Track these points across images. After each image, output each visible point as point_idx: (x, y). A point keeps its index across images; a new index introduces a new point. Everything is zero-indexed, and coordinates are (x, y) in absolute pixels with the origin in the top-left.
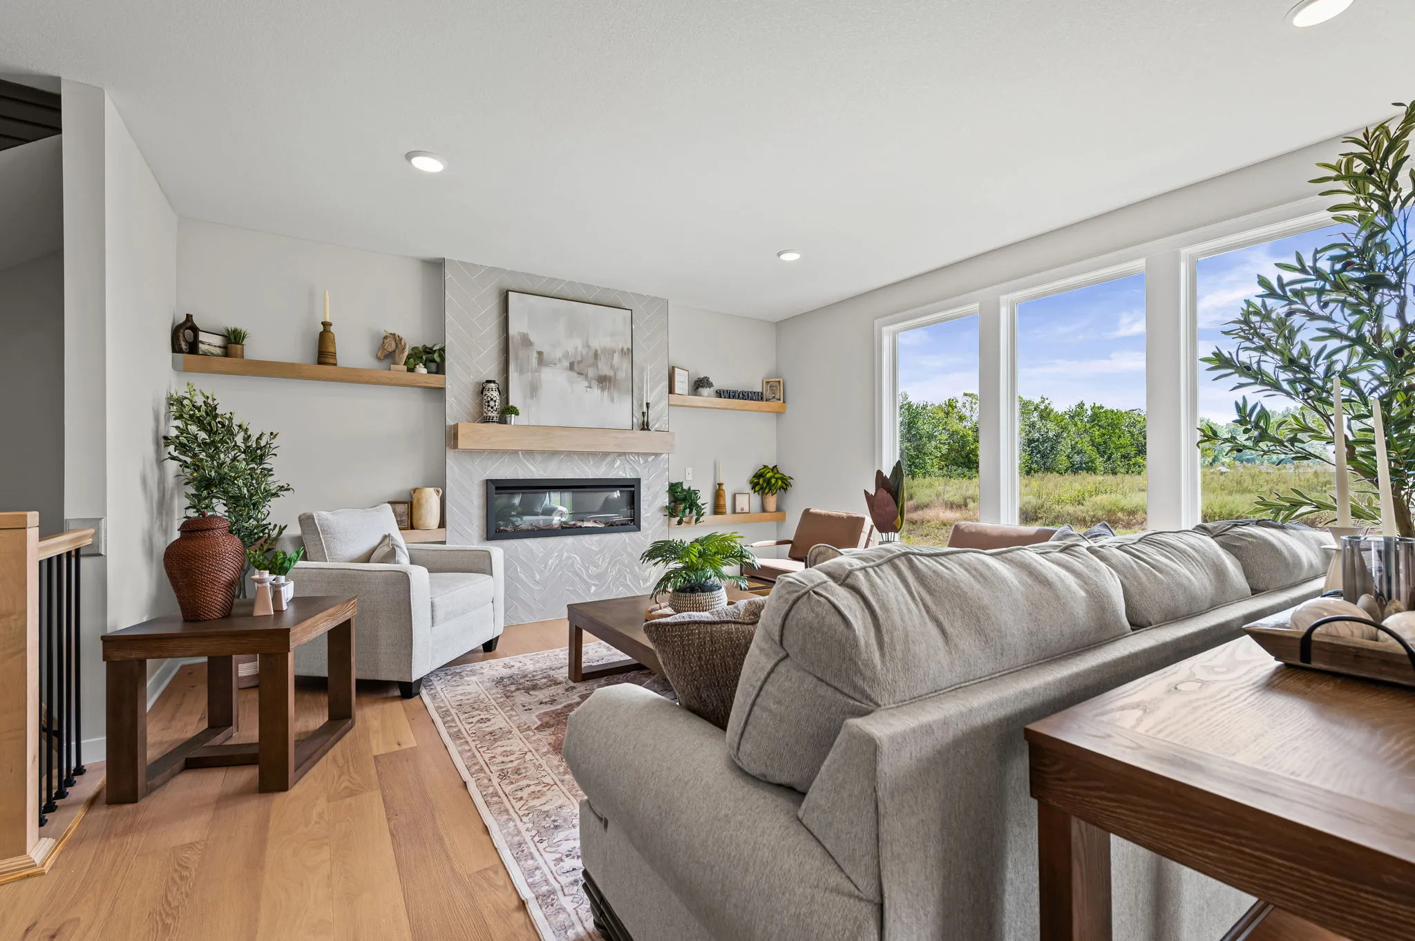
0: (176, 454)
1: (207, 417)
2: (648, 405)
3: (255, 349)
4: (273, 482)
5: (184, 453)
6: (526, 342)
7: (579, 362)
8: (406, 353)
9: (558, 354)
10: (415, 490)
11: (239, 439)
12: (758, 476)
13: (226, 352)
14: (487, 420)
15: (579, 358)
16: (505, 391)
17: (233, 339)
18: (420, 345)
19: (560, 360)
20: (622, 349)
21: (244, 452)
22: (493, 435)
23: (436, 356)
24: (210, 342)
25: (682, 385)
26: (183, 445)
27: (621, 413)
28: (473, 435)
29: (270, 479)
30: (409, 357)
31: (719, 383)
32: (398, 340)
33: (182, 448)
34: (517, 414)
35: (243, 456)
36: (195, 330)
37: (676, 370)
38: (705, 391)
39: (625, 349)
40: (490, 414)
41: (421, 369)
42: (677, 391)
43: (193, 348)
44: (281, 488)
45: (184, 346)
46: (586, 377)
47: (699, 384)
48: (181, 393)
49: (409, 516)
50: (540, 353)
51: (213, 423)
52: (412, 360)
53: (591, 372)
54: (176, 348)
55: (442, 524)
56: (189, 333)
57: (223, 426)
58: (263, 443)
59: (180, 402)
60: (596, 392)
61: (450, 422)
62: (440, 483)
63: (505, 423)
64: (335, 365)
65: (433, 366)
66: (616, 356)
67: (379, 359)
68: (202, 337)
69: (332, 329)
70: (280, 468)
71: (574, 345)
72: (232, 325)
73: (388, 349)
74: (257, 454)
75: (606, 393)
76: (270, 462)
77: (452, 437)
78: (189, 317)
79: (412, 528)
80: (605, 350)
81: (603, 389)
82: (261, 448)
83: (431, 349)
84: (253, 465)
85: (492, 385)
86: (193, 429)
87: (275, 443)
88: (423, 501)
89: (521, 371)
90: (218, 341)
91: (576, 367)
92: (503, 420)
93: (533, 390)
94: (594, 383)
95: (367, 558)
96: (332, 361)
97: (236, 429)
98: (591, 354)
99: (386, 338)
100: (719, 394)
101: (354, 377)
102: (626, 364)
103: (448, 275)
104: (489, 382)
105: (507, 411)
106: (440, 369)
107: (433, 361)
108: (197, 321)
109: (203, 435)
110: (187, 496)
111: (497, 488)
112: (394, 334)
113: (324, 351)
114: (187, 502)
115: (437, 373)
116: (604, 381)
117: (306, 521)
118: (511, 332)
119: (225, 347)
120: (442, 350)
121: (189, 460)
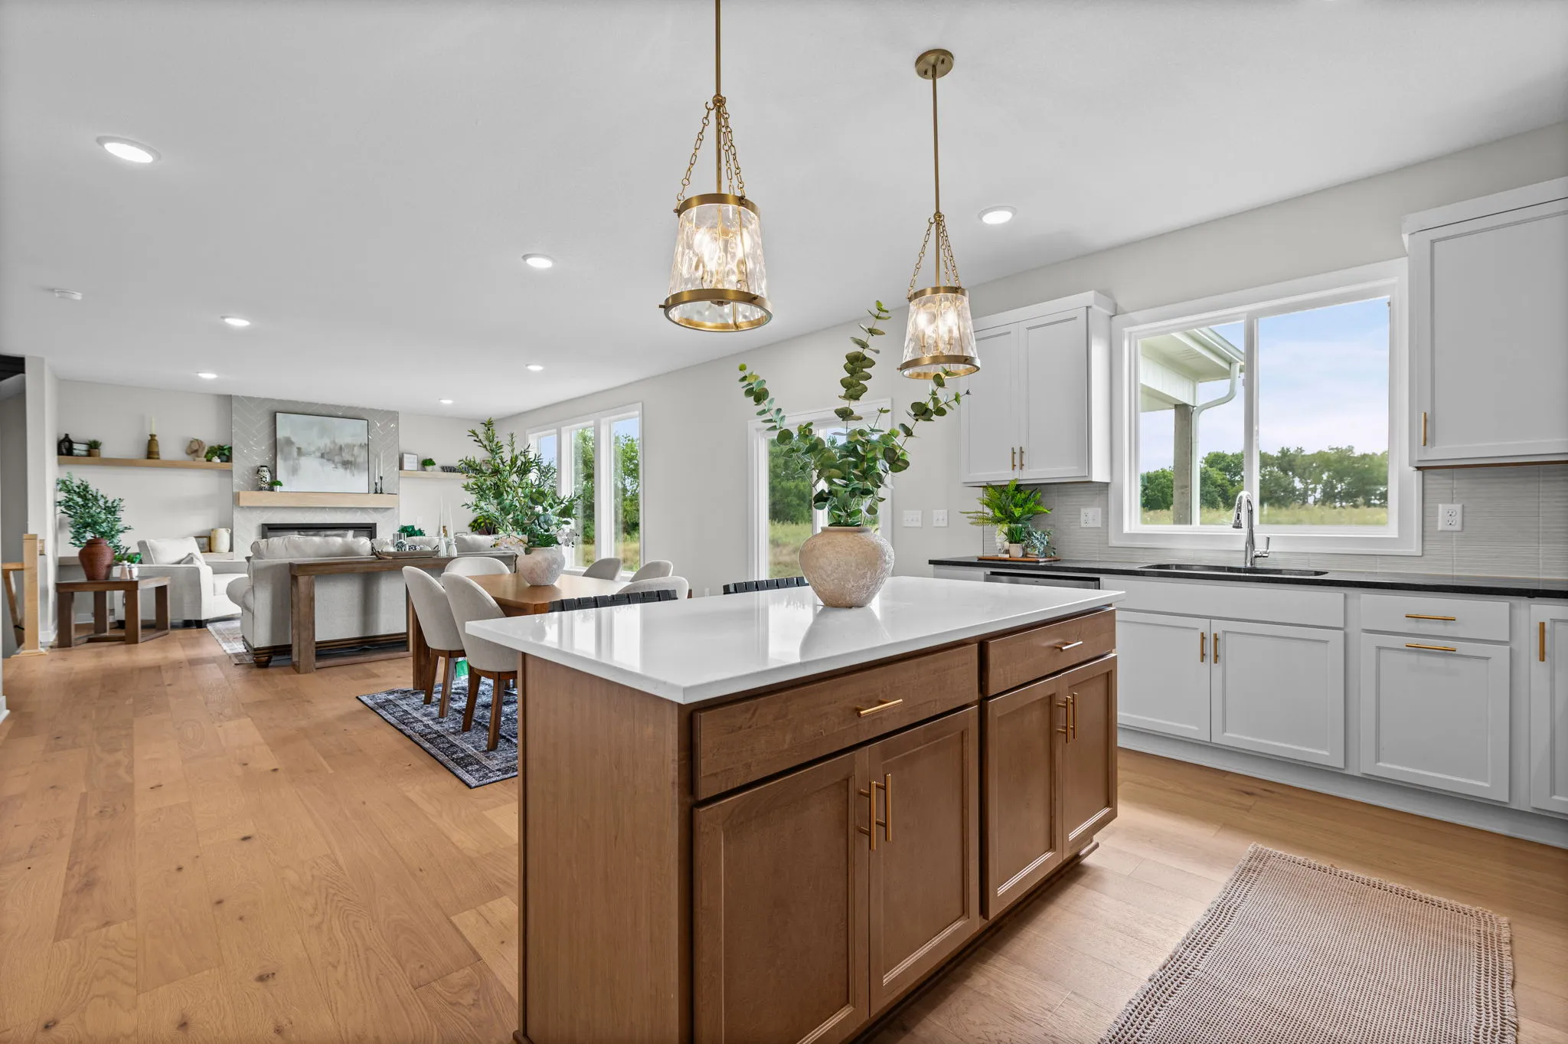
0: (65, 511)
1: (84, 491)
2: (381, 478)
3: (106, 451)
4: (119, 526)
5: (70, 510)
6: (289, 442)
7: (328, 453)
8: (206, 450)
9: (313, 449)
10: (212, 530)
11: (101, 502)
12: (475, 521)
13: (89, 454)
14: (261, 489)
15: (328, 450)
16: (273, 472)
17: (93, 447)
18: (215, 444)
19: (314, 452)
20: (361, 445)
21: (105, 509)
22: (265, 498)
23: (226, 452)
24: (80, 449)
25: (410, 463)
26: (70, 506)
27: (358, 483)
28: (250, 498)
29: (119, 523)
30: (208, 453)
31: (440, 461)
32: (200, 443)
33: (68, 507)
34: (281, 485)
35: (104, 511)
36: (71, 443)
37: (405, 455)
38: (429, 468)
39: (363, 444)
40: (262, 485)
41: (216, 460)
42: (405, 468)
43: (70, 452)
44: (126, 528)
45: (64, 451)
46: (333, 462)
47: (427, 463)
48: (65, 479)
49: (207, 543)
50: (299, 449)
51: (87, 495)
52: (210, 454)
53: (337, 459)
54: (60, 453)
55: (231, 550)
56: (67, 444)
57: (93, 496)
58: (115, 504)
59: (64, 482)
60: (341, 471)
61: (235, 490)
62: (229, 526)
63: (273, 490)
64: (158, 458)
65: (224, 458)
66: (356, 449)
67: (187, 453)
68: (75, 446)
69: (156, 438)
70: (125, 518)
71: (325, 443)
72: (92, 438)
73: (194, 449)
74: (111, 510)
75: (348, 471)
76: (119, 514)
77: (236, 498)
78: (67, 435)
79: (210, 551)
80: (348, 446)
81: (346, 469)
82: (114, 507)
83: (222, 447)
84: (110, 516)
85: (265, 468)
86: (75, 497)
87: (122, 504)
88: (217, 536)
89: (285, 459)
90: (84, 447)
91: (325, 456)
92: (271, 489)
93: (294, 471)
94: (339, 465)
95: (179, 562)
96: (156, 457)
97: (99, 498)
98: (337, 447)
99: (192, 442)
100: (445, 469)
101: (172, 465)
102: (364, 453)
103: (234, 405)
104: (262, 466)
105: (274, 483)
106: (229, 459)
107: (224, 454)
108: (71, 437)
109: (79, 500)
110: (71, 532)
111: (269, 529)
112: (197, 440)
113: (151, 451)
114: (72, 536)
115: (227, 461)
116: (347, 464)
117: (142, 545)
118: (278, 437)
119: (88, 451)
120: (230, 449)
121: (72, 514)
